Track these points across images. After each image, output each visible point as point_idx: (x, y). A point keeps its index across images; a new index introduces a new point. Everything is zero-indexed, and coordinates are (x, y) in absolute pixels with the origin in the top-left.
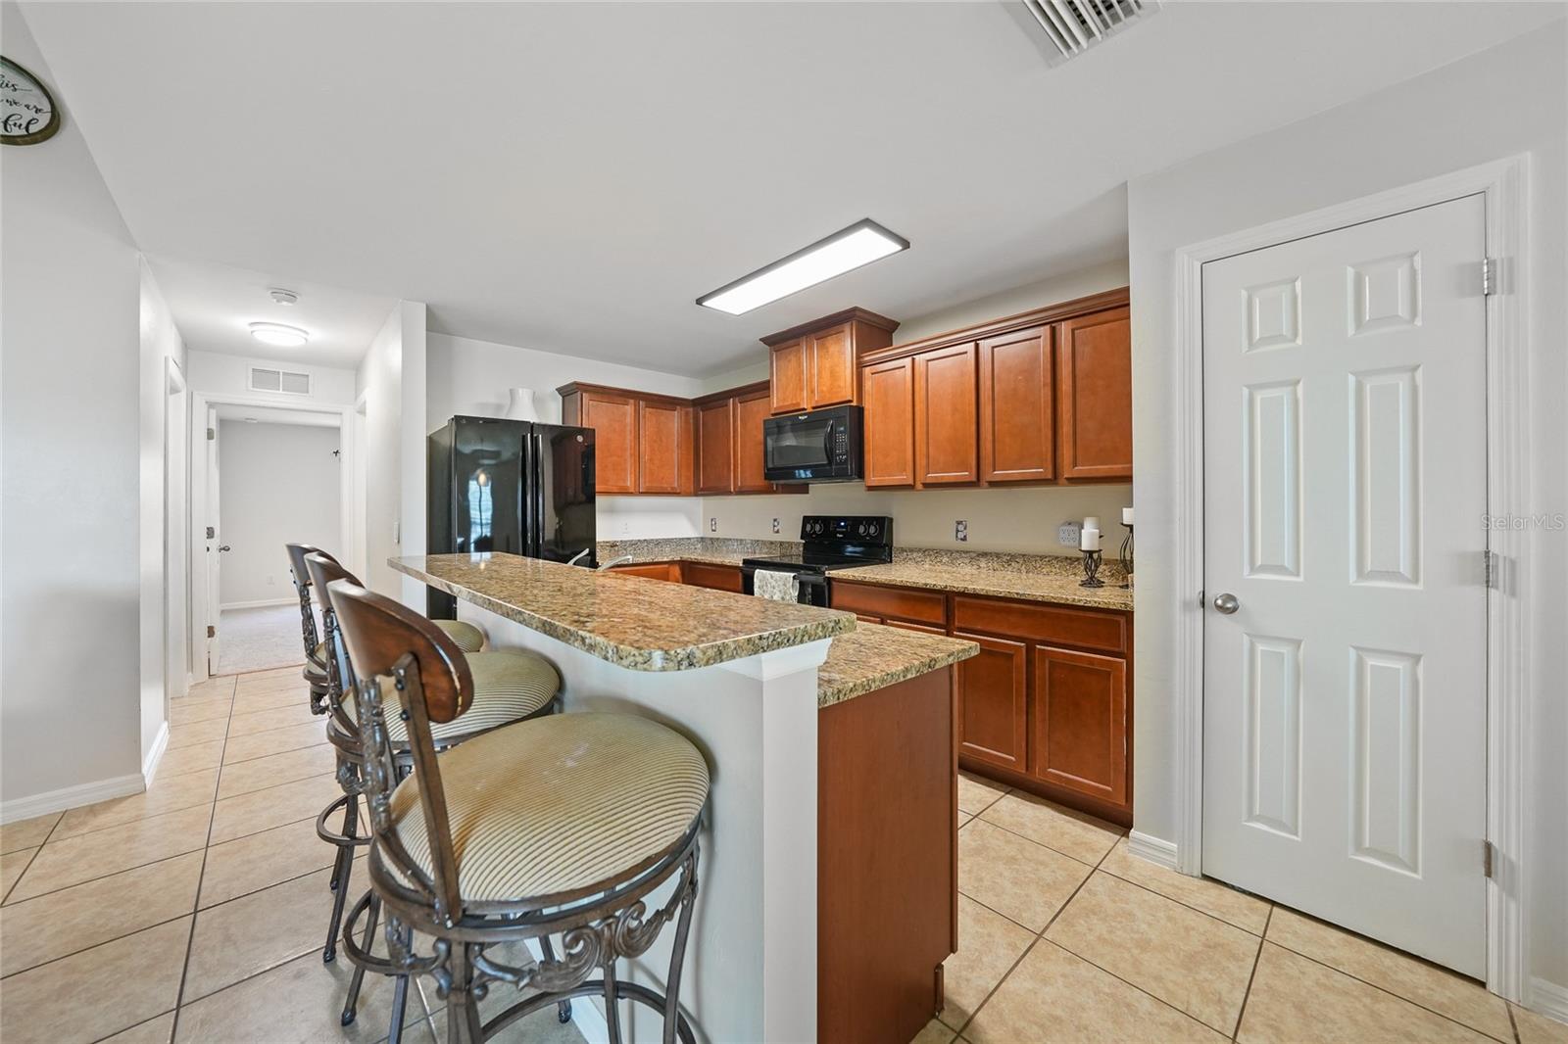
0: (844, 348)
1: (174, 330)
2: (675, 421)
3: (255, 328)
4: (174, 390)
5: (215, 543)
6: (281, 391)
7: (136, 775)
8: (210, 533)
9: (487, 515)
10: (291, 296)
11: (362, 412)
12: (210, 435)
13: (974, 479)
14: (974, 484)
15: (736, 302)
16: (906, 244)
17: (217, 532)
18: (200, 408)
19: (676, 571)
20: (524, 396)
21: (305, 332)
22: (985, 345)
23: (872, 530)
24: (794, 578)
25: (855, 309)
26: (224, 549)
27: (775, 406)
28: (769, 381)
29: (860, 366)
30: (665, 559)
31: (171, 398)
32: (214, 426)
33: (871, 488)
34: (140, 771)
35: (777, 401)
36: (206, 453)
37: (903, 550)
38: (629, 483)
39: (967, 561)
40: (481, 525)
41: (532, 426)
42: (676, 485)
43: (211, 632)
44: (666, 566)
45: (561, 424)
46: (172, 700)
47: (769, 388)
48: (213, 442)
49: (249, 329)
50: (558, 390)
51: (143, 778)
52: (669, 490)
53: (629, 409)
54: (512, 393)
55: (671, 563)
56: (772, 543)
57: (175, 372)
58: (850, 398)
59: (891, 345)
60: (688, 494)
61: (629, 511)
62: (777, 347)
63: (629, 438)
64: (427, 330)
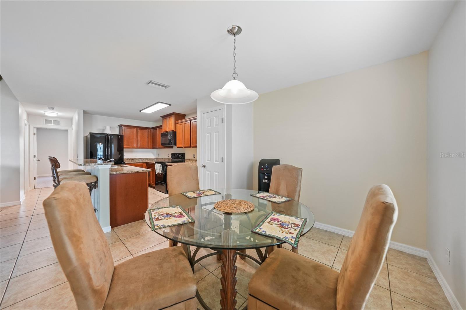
0: (172, 119)
1: (25, 113)
2: (147, 132)
3: (45, 113)
4: (26, 125)
5: (36, 159)
6: (52, 124)
7: (19, 201)
8: (35, 156)
9: (102, 153)
10: (53, 108)
11: (72, 129)
12: (34, 134)
13: (190, 146)
14: (190, 147)
15: (149, 111)
16: (170, 105)
17: (36, 156)
18: (32, 128)
19: (145, 165)
20: (108, 128)
21: (57, 113)
22: (192, 121)
23: (181, 156)
24: (161, 165)
25: (174, 113)
26: (38, 160)
27: (163, 130)
28: (162, 125)
29: (175, 124)
30: (142, 162)
31: (25, 126)
32: (35, 132)
33: (178, 148)
34: (20, 200)
35: (163, 129)
36: (34, 138)
37: (186, 160)
38: (135, 146)
39: (192, 161)
40: (100, 155)
41: (108, 134)
42: (147, 146)
43: (35, 178)
44: (142, 163)
45: (119, 134)
46: (26, 193)
47: (162, 127)
48: (35, 136)
49: (44, 113)
50: (118, 126)
51: (20, 202)
52: (145, 147)
53: (135, 130)
54: (105, 127)
55: (143, 163)
56: (167, 159)
57: (26, 122)
58: (173, 130)
59: (185, 119)
60: (151, 148)
61: (137, 152)
62: (164, 118)
63: (135, 136)
64: (84, 113)
